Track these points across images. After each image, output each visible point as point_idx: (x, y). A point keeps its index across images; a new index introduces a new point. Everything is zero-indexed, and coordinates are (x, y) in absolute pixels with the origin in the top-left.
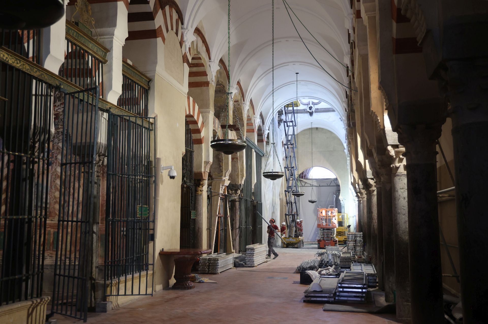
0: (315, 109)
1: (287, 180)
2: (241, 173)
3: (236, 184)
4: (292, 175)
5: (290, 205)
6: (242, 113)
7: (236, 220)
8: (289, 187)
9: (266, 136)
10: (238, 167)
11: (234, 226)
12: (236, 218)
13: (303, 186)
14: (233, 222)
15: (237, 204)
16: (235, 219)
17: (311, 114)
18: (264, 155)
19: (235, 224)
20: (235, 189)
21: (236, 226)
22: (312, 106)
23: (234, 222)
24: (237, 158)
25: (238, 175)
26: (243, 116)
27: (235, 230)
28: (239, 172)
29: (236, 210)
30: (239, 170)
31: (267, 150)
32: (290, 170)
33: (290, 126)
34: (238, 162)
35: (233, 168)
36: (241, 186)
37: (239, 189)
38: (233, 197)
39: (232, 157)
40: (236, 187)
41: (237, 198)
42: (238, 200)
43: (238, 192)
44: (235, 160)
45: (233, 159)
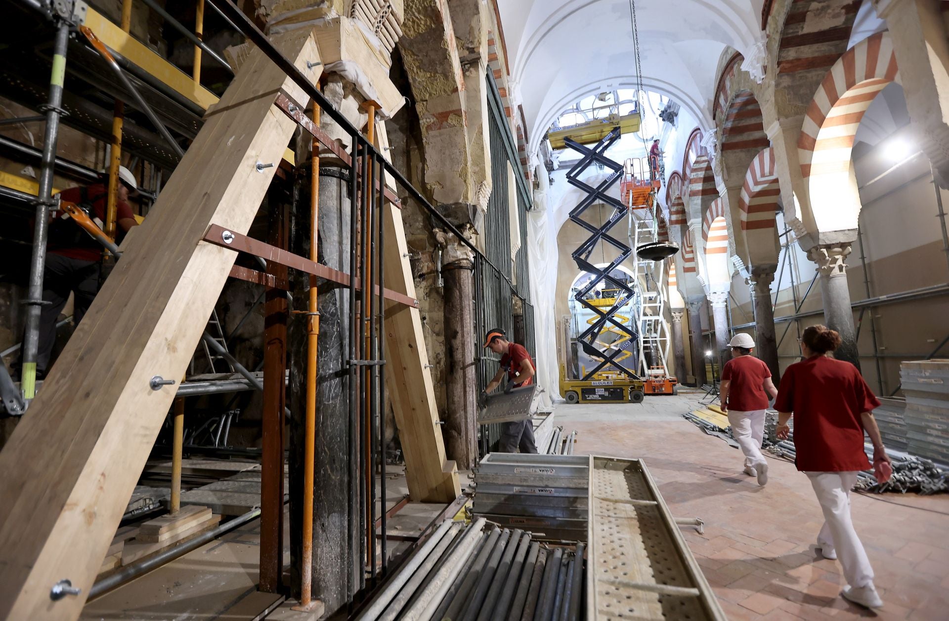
2: (477, 169)
3: (457, 204)
7: (463, 336)
10: (465, 147)
11: (457, 355)
12: (462, 326)
14: (453, 341)
15: (466, 277)
16: (459, 329)
18: (531, 206)
19: (460, 351)
20: (456, 222)
21: (463, 355)
23: (457, 342)
24: (458, 113)
25: (464, 175)
27: (460, 372)
28: (469, 164)
29: (461, 297)
30: (466, 157)
31: (536, 199)
34: (462, 126)
35: (447, 152)
36: (477, 215)
37: (471, 224)
38: (451, 253)
39: (440, 111)
40: (460, 215)
41: (465, 257)
42: (470, 265)
43: (467, 234)
44: (452, 120)
45: (443, 117)
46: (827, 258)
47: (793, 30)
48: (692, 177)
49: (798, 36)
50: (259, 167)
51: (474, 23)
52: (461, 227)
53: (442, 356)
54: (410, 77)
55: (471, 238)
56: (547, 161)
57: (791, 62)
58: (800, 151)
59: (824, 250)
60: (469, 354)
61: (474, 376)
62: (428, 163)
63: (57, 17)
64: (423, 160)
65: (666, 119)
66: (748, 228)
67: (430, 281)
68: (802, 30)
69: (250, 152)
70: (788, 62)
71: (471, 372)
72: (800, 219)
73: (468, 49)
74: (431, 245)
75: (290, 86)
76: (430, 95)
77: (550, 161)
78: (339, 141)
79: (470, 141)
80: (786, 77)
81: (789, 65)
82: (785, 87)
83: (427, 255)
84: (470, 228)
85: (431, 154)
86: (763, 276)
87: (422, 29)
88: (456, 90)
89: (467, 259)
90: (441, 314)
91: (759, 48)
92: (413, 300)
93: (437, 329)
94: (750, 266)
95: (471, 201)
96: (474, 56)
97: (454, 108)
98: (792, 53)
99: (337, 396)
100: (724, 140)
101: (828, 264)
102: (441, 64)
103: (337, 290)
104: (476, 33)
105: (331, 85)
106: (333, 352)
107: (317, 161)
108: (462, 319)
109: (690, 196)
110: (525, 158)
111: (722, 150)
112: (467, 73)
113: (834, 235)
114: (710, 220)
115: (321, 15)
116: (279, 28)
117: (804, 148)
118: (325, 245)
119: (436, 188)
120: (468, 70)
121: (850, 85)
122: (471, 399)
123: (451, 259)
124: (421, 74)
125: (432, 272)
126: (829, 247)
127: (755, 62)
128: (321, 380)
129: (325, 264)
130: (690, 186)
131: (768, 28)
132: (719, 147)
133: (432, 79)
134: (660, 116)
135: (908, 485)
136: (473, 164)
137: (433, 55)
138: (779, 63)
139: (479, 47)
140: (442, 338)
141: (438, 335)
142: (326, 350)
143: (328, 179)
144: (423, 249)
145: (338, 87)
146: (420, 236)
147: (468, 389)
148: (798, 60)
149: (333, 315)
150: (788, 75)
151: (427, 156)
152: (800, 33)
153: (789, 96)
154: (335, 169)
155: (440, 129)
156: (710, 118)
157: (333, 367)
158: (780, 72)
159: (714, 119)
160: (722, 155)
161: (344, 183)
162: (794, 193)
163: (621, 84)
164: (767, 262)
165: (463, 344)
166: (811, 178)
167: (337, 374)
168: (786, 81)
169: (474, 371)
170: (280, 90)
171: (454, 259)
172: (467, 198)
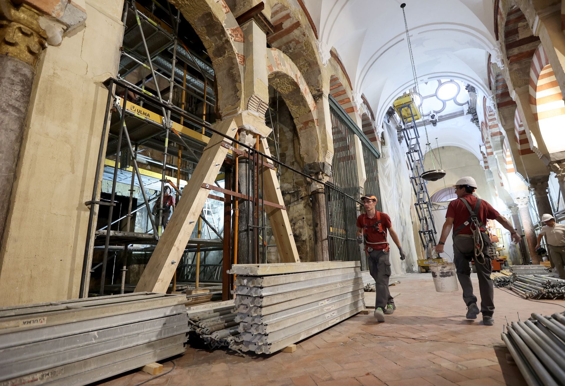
0: (439, 117)
1: (416, 194)
2: (324, 145)
3: (314, 163)
4: (422, 189)
5: (425, 222)
6: (314, 51)
7: (321, 226)
8: (419, 200)
9: (380, 136)
10: (317, 136)
11: (319, 235)
12: (320, 221)
13: (436, 210)
14: (316, 228)
15: (322, 198)
16: (319, 222)
17: (434, 123)
18: (379, 156)
19: (319, 233)
20: (315, 171)
21: (321, 235)
22: (435, 114)
23: (318, 229)
24: (313, 121)
25: (317, 149)
26: (316, 57)
27: (320, 243)
28: (320, 143)
29: (319, 207)
30: (318, 140)
31: (383, 151)
32: (418, 185)
33: (412, 139)
34: (315, 126)
35: (310, 139)
36: (325, 167)
37: (322, 171)
38: (314, 186)
39: (304, 121)
40: (316, 168)
41: (321, 187)
42: (324, 191)
43: (320, 176)
44: (310, 124)
45: (306, 123)
46: (560, 169)
47: (511, 39)
48: (490, 125)
49: (517, 42)
50: (216, 165)
51: (319, 79)
52: (317, 174)
53: (312, 236)
54: (290, 109)
55: (324, 178)
56: (397, 126)
57: (517, 55)
58: (531, 105)
59: (557, 165)
60: (324, 234)
61: (327, 245)
62: (301, 145)
63: (166, 128)
64: (300, 144)
65: (470, 90)
66: (522, 154)
67: (306, 200)
68: (518, 38)
69: (214, 161)
70: (515, 56)
71: (326, 243)
72: (537, 147)
73: (317, 90)
74: (305, 183)
75: (225, 139)
76: (299, 115)
77: (400, 125)
78: (245, 150)
79: (320, 132)
80: (515, 64)
81: (516, 57)
82: (516, 70)
83: (304, 188)
84: (322, 173)
85: (303, 141)
86: (539, 184)
87: (291, 90)
88: (310, 111)
89: (322, 188)
90: (311, 216)
91: (496, 51)
92: (282, 206)
93: (309, 223)
94: (528, 178)
95: (321, 160)
96: (320, 93)
97: (311, 119)
98: (516, 51)
99: (245, 238)
100: (498, 101)
101: (561, 173)
102: (302, 101)
103: (245, 202)
104: (320, 82)
105: (242, 132)
106: (244, 223)
107: (237, 158)
108: (320, 217)
109: (491, 136)
110: (373, 129)
111: (498, 108)
112: (318, 101)
113: (560, 154)
114: (505, 151)
115: (236, 112)
116: (225, 118)
117: (532, 104)
118: (241, 186)
119: (305, 156)
120: (318, 100)
121: (542, 68)
122: (326, 256)
123: (314, 189)
124: (294, 107)
125: (306, 196)
126: (559, 162)
127: (497, 58)
128: (239, 232)
129: (241, 193)
130: (490, 130)
131: (499, 39)
132: (496, 106)
133: (299, 108)
134: (466, 89)
135: (557, 294)
136: (322, 143)
137: (297, 99)
138: (508, 58)
139: (322, 89)
140: (312, 228)
141: (310, 226)
142: (242, 222)
143: (242, 164)
144: (302, 185)
145: (244, 133)
146: (301, 179)
147: (324, 251)
148: (520, 53)
149: (244, 210)
150: (516, 63)
151: (301, 142)
152: (517, 39)
153: (520, 75)
154: (244, 160)
155: (305, 129)
156: (488, 89)
157: (244, 228)
158: (511, 62)
159: (491, 89)
160: (499, 111)
161: (248, 164)
162: (530, 131)
163: (429, 78)
164: (540, 175)
165: (321, 229)
166: (539, 121)
167: (245, 231)
168: (516, 66)
169: (327, 243)
170: (223, 141)
171: (315, 189)
172: (318, 160)
